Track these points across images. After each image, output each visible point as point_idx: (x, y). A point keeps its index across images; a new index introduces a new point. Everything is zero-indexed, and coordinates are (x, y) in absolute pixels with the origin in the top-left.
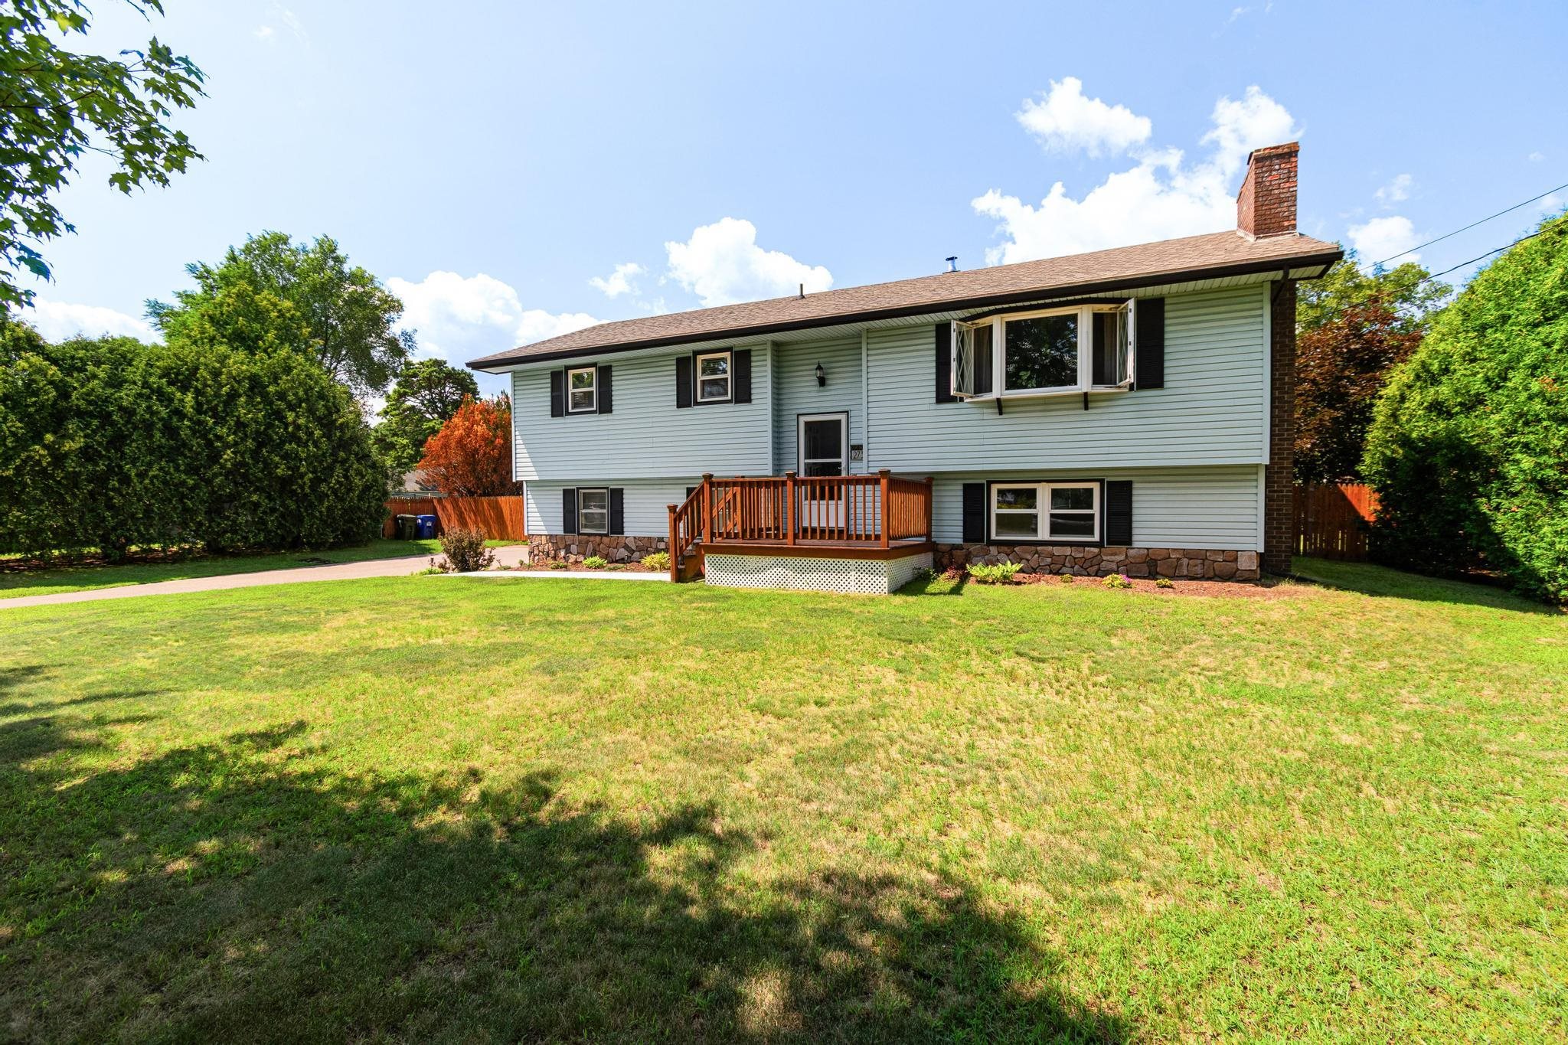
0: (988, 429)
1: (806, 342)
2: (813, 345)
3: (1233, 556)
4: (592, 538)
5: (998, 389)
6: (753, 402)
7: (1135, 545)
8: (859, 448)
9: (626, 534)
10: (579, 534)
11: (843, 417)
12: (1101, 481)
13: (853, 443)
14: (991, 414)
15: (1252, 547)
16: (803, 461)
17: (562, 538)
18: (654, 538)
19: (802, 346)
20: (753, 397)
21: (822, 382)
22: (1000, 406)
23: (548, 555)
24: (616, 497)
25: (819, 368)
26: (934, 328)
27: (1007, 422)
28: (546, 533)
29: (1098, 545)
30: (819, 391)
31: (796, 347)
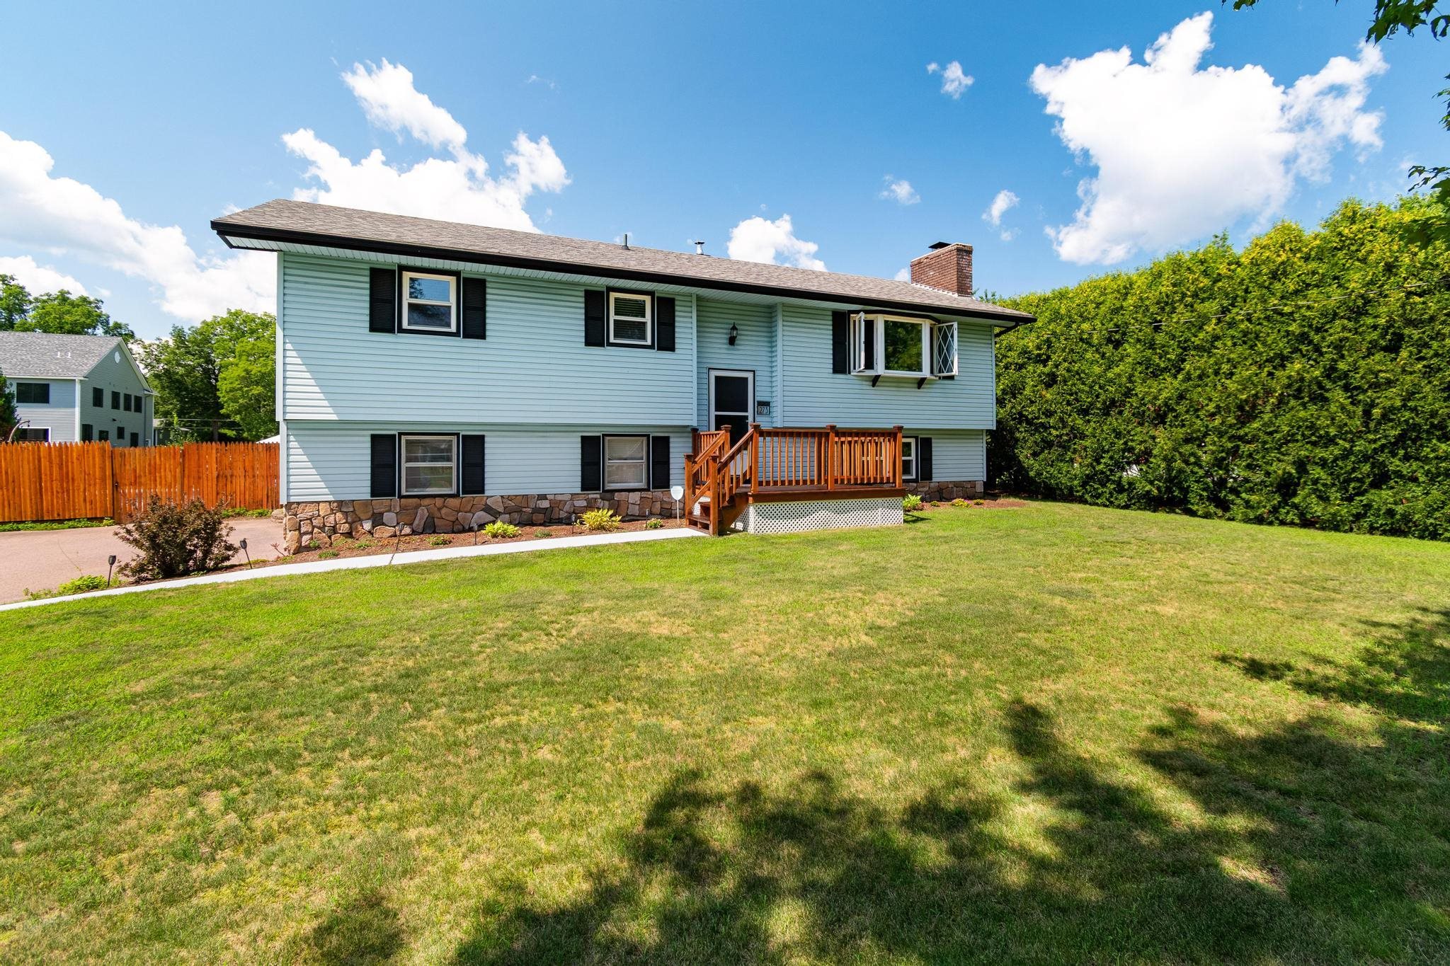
0: (866, 397)
1: (717, 301)
2: (730, 306)
3: (973, 483)
4: (426, 502)
5: (880, 368)
6: (677, 351)
7: (934, 480)
8: (767, 404)
9: (487, 493)
10: (401, 497)
11: (750, 376)
12: (916, 438)
13: (758, 399)
14: (867, 386)
15: (981, 478)
16: (713, 413)
17: (365, 503)
18: (533, 496)
19: (713, 305)
20: (677, 346)
21: (732, 341)
22: (875, 380)
23: (334, 530)
24: (473, 446)
25: (734, 328)
26: (830, 313)
27: (878, 392)
28: (331, 498)
29: (915, 481)
30: (728, 349)
31: (708, 304)
